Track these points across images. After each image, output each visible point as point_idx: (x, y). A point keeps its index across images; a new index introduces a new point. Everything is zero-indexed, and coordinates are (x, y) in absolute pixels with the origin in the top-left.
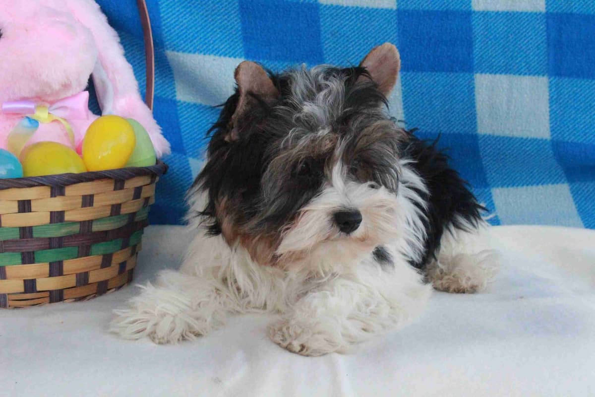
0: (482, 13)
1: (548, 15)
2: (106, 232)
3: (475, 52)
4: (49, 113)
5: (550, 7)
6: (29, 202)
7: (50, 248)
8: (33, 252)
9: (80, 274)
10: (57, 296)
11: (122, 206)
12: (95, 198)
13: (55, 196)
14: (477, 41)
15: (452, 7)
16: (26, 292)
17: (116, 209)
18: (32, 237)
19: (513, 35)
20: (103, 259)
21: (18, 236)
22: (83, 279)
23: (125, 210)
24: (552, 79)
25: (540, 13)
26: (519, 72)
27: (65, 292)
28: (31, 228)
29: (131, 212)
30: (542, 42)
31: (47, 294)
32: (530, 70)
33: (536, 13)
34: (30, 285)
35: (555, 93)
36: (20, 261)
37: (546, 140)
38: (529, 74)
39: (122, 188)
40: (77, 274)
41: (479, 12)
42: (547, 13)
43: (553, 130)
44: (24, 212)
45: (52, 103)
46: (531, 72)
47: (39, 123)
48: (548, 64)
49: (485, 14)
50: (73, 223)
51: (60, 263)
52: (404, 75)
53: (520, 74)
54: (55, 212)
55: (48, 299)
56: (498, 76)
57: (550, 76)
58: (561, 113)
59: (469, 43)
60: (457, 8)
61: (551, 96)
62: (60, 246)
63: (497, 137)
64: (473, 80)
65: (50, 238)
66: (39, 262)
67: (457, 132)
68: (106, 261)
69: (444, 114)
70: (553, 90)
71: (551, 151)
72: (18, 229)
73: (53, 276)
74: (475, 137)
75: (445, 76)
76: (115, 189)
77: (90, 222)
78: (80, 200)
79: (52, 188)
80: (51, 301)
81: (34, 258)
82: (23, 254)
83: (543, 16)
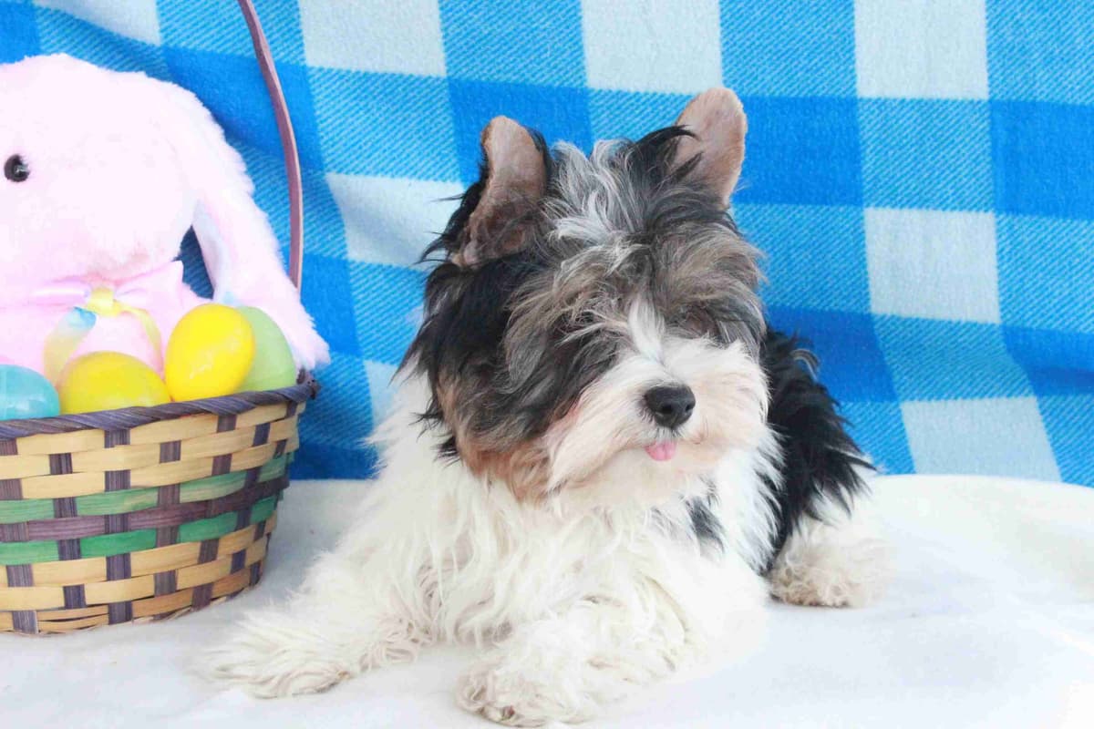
0: (876, 102)
1: (993, 105)
2: (206, 503)
3: (864, 168)
4: (115, 301)
5: (997, 91)
6: (68, 456)
7: (107, 532)
8: (78, 541)
9: (162, 574)
10: (121, 613)
11: (234, 457)
12: (184, 447)
13: (112, 446)
14: (868, 151)
15: (824, 92)
16: (67, 606)
17: (222, 464)
18: (74, 514)
19: (932, 139)
20: (202, 549)
21: (52, 513)
22: (166, 583)
23: (238, 464)
24: (1001, 217)
25: (979, 102)
26: (943, 205)
27: (136, 606)
28: (72, 500)
29: (251, 466)
30: (984, 152)
31: (105, 610)
32: (962, 202)
33: (971, 102)
34: (74, 596)
35: (1008, 242)
36: (57, 556)
37: (993, 325)
38: (961, 209)
39: (232, 427)
40: (156, 575)
41: (870, 100)
42: (990, 101)
43: (1004, 307)
44: (61, 473)
45: (118, 283)
46: (963, 204)
47: (97, 317)
48: (995, 192)
49: (881, 104)
50: (147, 489)
51: (126, 558)
52: (741, 209)
53: (944, 209)
54: (112, 472)
55: (106, 618)
56: (906, 212)
57: (998, 211)
58: (1019, 277)
59: (854, 155)
60: (830, 93)
61: (1001, 247)
62: (125, 529)
63: (906, 320)
64: (862, 218)
65: (107, 517)
66: (90, 556)
67: (835, 309)
68: (208, 552)
69: (811, 277)
70: (1003, 237)
71: (1002, 345)
72: (51, 502)
73: (114, 580)
74: (867, 319)
75: (812, 212)
76: (219, 430)
77: (175, 488)
78: (157, 452)
79: (107, 434)
80: (111, 622)
81: (79, 551)
82: (61, 542)
83: (984, 105)
